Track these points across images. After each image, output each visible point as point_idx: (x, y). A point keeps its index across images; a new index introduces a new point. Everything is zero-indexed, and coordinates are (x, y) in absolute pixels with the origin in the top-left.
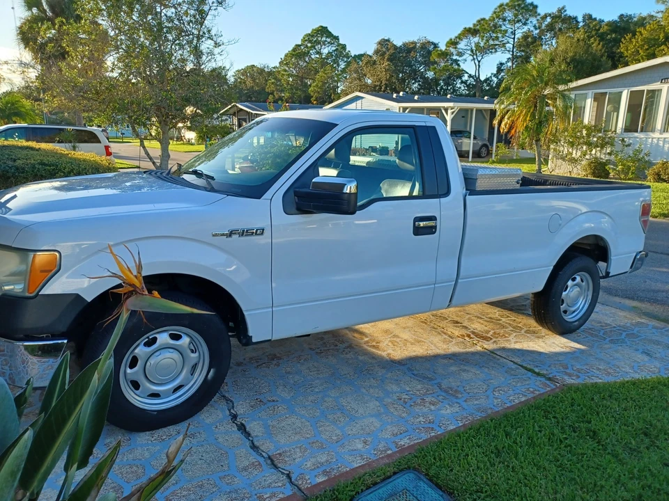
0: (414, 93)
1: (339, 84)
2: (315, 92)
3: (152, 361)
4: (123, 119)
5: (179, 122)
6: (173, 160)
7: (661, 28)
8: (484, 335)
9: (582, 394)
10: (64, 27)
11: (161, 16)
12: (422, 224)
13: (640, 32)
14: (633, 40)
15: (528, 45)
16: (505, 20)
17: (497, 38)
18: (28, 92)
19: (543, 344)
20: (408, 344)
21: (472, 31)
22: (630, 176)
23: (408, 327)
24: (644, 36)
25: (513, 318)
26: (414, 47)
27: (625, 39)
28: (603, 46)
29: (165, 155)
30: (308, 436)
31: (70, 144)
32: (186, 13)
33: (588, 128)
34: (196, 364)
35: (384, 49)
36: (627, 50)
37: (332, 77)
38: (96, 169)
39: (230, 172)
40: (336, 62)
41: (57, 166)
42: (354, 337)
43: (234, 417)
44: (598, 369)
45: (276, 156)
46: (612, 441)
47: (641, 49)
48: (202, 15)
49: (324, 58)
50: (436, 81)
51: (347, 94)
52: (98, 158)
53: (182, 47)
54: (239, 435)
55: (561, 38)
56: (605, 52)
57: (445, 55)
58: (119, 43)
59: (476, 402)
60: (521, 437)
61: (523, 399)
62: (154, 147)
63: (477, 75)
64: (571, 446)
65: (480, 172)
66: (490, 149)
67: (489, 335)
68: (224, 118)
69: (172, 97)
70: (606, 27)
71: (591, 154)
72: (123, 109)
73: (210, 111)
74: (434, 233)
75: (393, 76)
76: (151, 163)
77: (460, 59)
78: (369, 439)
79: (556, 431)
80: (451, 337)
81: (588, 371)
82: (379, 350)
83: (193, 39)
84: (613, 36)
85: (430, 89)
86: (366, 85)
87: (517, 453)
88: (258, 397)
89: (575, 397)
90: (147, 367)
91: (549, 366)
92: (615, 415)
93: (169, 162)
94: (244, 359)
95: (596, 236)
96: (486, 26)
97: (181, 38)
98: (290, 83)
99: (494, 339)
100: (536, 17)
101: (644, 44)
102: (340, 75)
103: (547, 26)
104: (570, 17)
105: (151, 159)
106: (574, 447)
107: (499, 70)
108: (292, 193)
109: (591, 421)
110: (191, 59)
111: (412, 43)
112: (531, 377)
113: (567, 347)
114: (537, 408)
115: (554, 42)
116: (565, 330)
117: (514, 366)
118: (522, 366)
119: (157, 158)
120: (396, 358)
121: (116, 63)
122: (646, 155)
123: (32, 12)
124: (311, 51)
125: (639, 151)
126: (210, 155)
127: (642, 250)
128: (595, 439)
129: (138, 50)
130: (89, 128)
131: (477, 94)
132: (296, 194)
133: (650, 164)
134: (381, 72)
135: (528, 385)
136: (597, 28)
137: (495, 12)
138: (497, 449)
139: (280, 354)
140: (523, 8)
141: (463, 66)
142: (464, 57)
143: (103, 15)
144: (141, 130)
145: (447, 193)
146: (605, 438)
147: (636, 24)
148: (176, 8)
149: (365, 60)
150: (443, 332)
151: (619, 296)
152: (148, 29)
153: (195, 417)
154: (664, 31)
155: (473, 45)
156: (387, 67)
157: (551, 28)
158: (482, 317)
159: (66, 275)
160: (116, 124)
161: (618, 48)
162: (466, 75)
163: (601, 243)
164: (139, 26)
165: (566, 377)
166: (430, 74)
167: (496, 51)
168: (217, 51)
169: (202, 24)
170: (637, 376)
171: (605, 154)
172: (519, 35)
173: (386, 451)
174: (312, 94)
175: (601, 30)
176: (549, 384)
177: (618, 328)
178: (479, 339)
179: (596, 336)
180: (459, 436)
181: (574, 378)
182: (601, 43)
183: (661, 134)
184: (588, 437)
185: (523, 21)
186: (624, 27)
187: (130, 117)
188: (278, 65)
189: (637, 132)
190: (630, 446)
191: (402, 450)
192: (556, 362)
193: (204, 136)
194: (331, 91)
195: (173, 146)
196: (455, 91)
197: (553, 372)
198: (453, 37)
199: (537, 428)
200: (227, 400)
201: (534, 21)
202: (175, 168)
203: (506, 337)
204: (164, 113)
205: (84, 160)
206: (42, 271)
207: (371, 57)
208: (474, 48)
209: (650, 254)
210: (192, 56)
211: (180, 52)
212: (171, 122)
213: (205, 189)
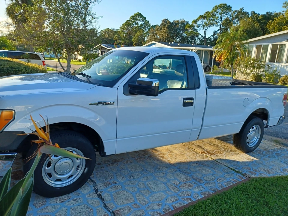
0: (178, 43)
1: (145, 38)
2: (135, 41)
3: (58, 164)
4: (51, 50)
5: (75, 52)
6: (72, 68)
7: (284, 18)
8: (212, 152)
9: (259, 183)
10: (26, 8)
11: (69, 5)
12: (187, 101)
13: (276, 20)
14: (272, 23)
15: (227, 24)
16: (217, 13)
17: (214, 20)
18: (10, 37)
19: (238, 157)
20: (177, 156)
21: (203, 17)
22: (271, 81)
23: (177, 148)
24: (277, 21)
25: (224, 145)
26: (178, 23)
27: (269, 22)
28: (259, 25)
29: (69, 66)
30: (132, 201)
31: (27, 60)
32: (80, 4)
33: (254, 60)
34: (79, 165)
35: (165, 23)
36: (270, 27)
37: (142, 35)
38: (37, 71)
39: (98, 74)
40: (144, 28)
41: (19, 69)
42: (152, 152)
43: (96, 191)
44: (264, 170)
45: (118, 67)
46: (275, 207)
47: (276, 27)
48: (87, 5)
49: (139, 26)
50: (187, 38)
51: (149, 42)
52: (38, 66)
53: (78, 19)
54: (98, 200)
55: (242, 21)
56: (260, 27)
57: (191, 27)
58: (50, 16)
59: (210, 185)
60: (233, 204)
61: (231, 184)
62: (64, 62)
63: (205, 36)
64: (257, 210)
65: (214, 78)
66: (210, 68)
67: (214, 152)
68: (95, 50)
69: (73, 40)
70: (261, 17)
71: (254, 72)
72: (51, 45)
73: (89, 47)
74: (192, 105)
75: (169, 35)
76: (63, 69)
77: (198, 28)
78: (161, 204)
79: (249, 202)
80: (197, 153)
81: (260, 171)
82: (164, 158)
83: (83, 15)
84: (264, 21)
85: (184, 41)
86: (157, 39)
87: (231, 213)
88: (108, 181)
89: (256, 185)
90: (56, 166)
91: (242, 168)
92: (276, 194)
93: (71, 69)
94: (102, 161)
95: (263, 109)
96: (209, 15)
97: (78, 15)
98: (124, 36)
99: (216, 155)
100: (231, 12)
101: (277, 25)
102: (146, 34)
103: (236, 16)
104: (245, 12)
105: (62, 67)
106: (258, 210)
107: (215, 34)
108: (127, 85)
109: (265, 197)
110: (82, 24)
111: (177, 21)
112: (234, 173)
113: (249, 159)
114: (239, 190)
115: (238, 22)
116: (248, 151)
117: (226, 168)
118: (229, 168)
119: (65, 67)
120: (172, 163)
121: (48, 25)
122: (279, 72)
123: (13, 2)
124: (134, 23)
125: (275, 71)
126: (89, 66)
127: (283, 115)
128: (268, 207)
129: (58, 19)
130: (36, 53)
131: (205, 44)
132: (129, 86)
133: (280, 76)
134: (164, 33)
135: (233, 177)
136: (257, 17)
137: (213, 9)
138: (221, 210)
139: (118, 159)
140: (225, 8)
141: (199, 32)
142: (199, 28)
143: (43, 3)
144: (59, 54)
145: (199, 87)
146: (272, 205)
147: (274, 16)
148: (76, 2)
149: (157, 28)
150: (193, 150)
151: (270, 135)
152: (63, 10)
153: (78, 191)
154: (286, 20)
155: (204, 23)
156: (166, 31)
157: (237, 16)
158: (210, 143)
159: (19, 121)
160: (48, 51)
161: (266, 26)
162: (200, 36)
163: (265, 112)
164: (59, 9)
165: (250, 174)
166: (185, 35)
167: (213, 26)
168: (93, 21)
169: (87, 9)
170: (283, 174)
171: (260, 71)
172: (223, 19)
173: (168, 210)
174: (133, 41)
175: (259, 18)
176: (243, 177)
177: (271, 150)
178: (209, 154)
179: (262, 154)
180: (203, 203)
181: (254, 174)
182: (259, 24)
183: (285, 63)
184: (264, 205)
185: (225, 13)
186: (269, 17)
187: (54, 49)
188: (119, 29)
189: (274, 62)
190: (284, 210)
191: (176, 209)
192: (245, 166)
193: (86, 58)
194: (142, 41)
195: (72, 62)
196: (195, 42)
197: (244, 171)
198: (195, 19)
199: (240, 200)
200: (93, 182)
201: (230, 13)
202: (73, 72)
203: (221, 153)
204: (69, 47)
205: (32, 67)
206: (6, 120)
207: (159, 26)
208: (204, 24)
209: (286, 117)
210: (82, 23)
211: (77, 21)
212: (72, 51)
213: (87, 82)
